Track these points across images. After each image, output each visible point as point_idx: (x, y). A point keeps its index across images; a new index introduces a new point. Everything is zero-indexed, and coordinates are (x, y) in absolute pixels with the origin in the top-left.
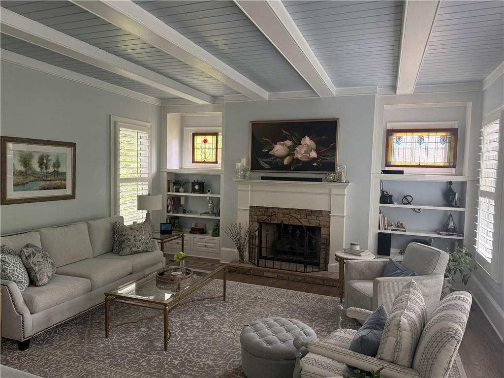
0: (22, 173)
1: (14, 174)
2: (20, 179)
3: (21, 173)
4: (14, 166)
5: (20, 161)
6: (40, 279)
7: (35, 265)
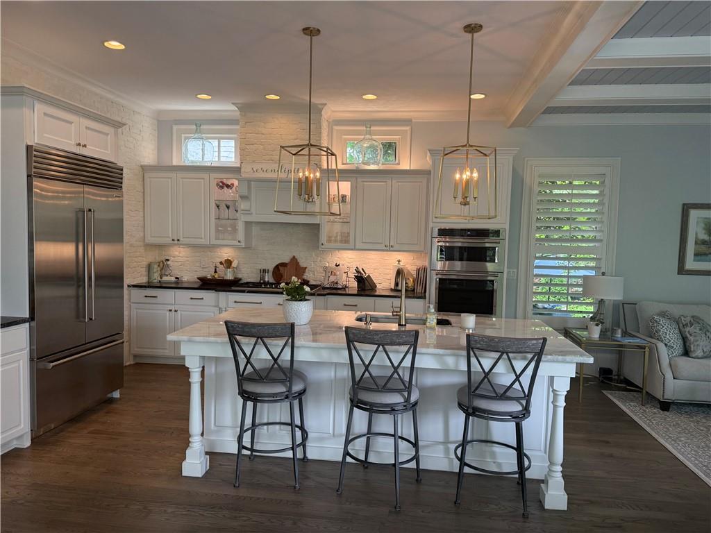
0: (706, 241)
1: (696, 243)
2: (703, 248)
3: (704, 242)
4: (696, 234)
5: (704, 229)
6: (694, 350)
7: (691, 335)
